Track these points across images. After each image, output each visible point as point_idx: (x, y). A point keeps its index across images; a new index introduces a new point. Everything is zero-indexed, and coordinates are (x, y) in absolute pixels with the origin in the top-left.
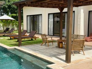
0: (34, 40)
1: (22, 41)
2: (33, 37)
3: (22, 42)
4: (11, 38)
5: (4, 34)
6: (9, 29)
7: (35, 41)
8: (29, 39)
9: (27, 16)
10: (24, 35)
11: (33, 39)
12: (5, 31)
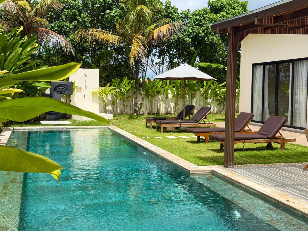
0: (276, 149)
1: (237, 150)
2: (274, 137)
3: (236, 154)
4: (199, 137)
5: (178, 125)
6: (193, 107)
7: (282, 152)
8: (258, 145)
9: (254, 65)
10: (242, 130)
11: (274, 145)
12: (181, 116)
